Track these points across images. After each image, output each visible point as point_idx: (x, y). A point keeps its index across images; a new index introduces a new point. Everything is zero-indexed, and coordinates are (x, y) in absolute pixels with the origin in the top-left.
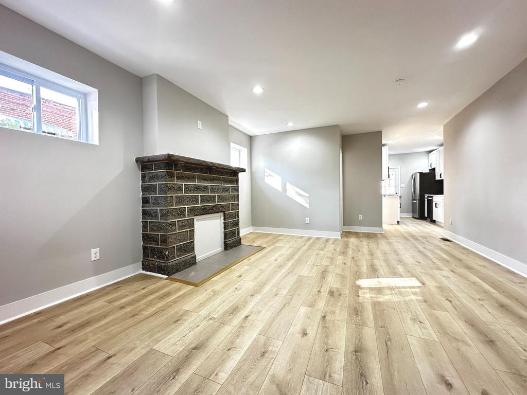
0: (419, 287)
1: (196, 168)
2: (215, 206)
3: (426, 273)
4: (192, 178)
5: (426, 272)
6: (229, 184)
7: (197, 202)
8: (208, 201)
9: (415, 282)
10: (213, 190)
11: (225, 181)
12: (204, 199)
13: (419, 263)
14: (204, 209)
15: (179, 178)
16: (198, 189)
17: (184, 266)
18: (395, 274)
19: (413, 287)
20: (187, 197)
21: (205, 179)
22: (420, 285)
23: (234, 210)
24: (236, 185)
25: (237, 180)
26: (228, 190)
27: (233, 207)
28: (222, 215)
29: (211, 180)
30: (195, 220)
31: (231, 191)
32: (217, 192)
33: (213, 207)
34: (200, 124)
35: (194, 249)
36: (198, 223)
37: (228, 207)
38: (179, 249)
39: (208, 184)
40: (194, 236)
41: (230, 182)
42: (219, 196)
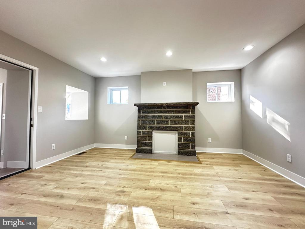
1: (155, 107)
2: (168, 127)
4: (152, 112)
7: (154, 123)
8: (162, 124)
10: (166, 117)
12: (158, 122)
15: (143, 113)
16: (155, 117)
17: (144, 151)
20: (148, 121)
21: (160, 112)
23: (188, 130)
24: (190, 114)
25: (192, 110)
26: (181, 117)
27: (187, 128)
28: (176, 132)
29: (165, 112)
30: (154, 132)
31: (185, 118)
32: (170, 118)
33: (166, 127)
34: (165, 84)
35: (151, 146)
36: (156, 134)
37: (181, 128)
38: (143, 143)
39: (163, 115)
40: (152, 140)
41: (184, 112)
42: (172, 121)
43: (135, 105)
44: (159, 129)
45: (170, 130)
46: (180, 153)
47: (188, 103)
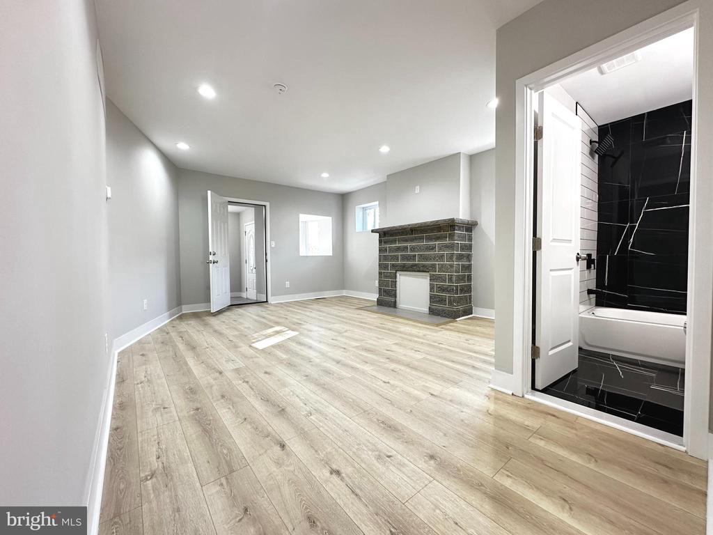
0: (253, 343)
1: (399, 233)
2: (416, 265)
3: (252, 358)
4: (394, 241)
5: (251, 360)
6: (435, 241)
8: (408, 260)
9: (260, 345)
10: (413, 249)
11: (429, 239)
12: (405, 258)
13: (266, 373)
14: (404, 267)
15: (385, 242)
16: (398, 249)
17: (385, 304)
18: (278, 346)
19: (257, 341)
20: (391, 256)
21: (406, 241)
22: (253, 345)
23: (444, 272)
24: (447, 242)
25: (450, 234)
26: (433, 248)
27: (442, 268)
28: (428, 274)
29: (412, 240)
30: (398, 275)
31: (440, 249)
32: (418, 251)
33: (413, 266)
34: (417, 190)
35: (395, 296)
36: (402, 277)
37: (433, 266)
38: (385, 291)
39: (408, 244)
40: (396, 286)
41: (438, 238)
42: (421, 255)
43: (373, 231)
44: (405, 268)
45: (418, 271)
46: (432, 312)
47: (437, 221)
